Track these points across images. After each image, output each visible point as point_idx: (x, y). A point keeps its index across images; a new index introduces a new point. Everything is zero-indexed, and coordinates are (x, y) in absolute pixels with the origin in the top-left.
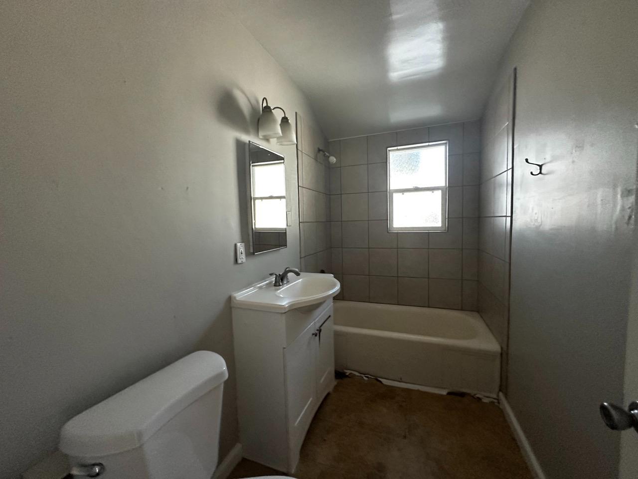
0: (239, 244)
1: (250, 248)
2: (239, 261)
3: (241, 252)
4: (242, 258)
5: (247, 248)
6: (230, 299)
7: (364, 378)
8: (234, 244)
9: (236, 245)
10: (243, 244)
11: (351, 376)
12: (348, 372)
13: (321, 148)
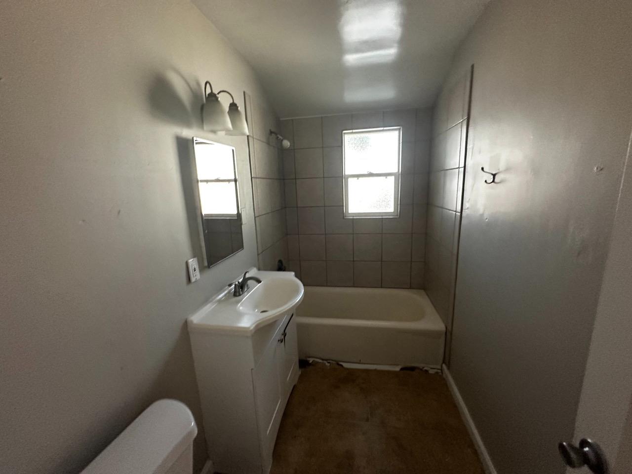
0: (190, 261)
1: (203, 261)
2: (193, 280)
3: (195, 269)
4: (196, 276)
5: (200, 263)
6: (186, 324)
7: (327, 364)
8: (185, 261)
9: (187, 263)
10: (195, 259)
11: (314, 364)
12: (311, 360)
13: (272, 130)
